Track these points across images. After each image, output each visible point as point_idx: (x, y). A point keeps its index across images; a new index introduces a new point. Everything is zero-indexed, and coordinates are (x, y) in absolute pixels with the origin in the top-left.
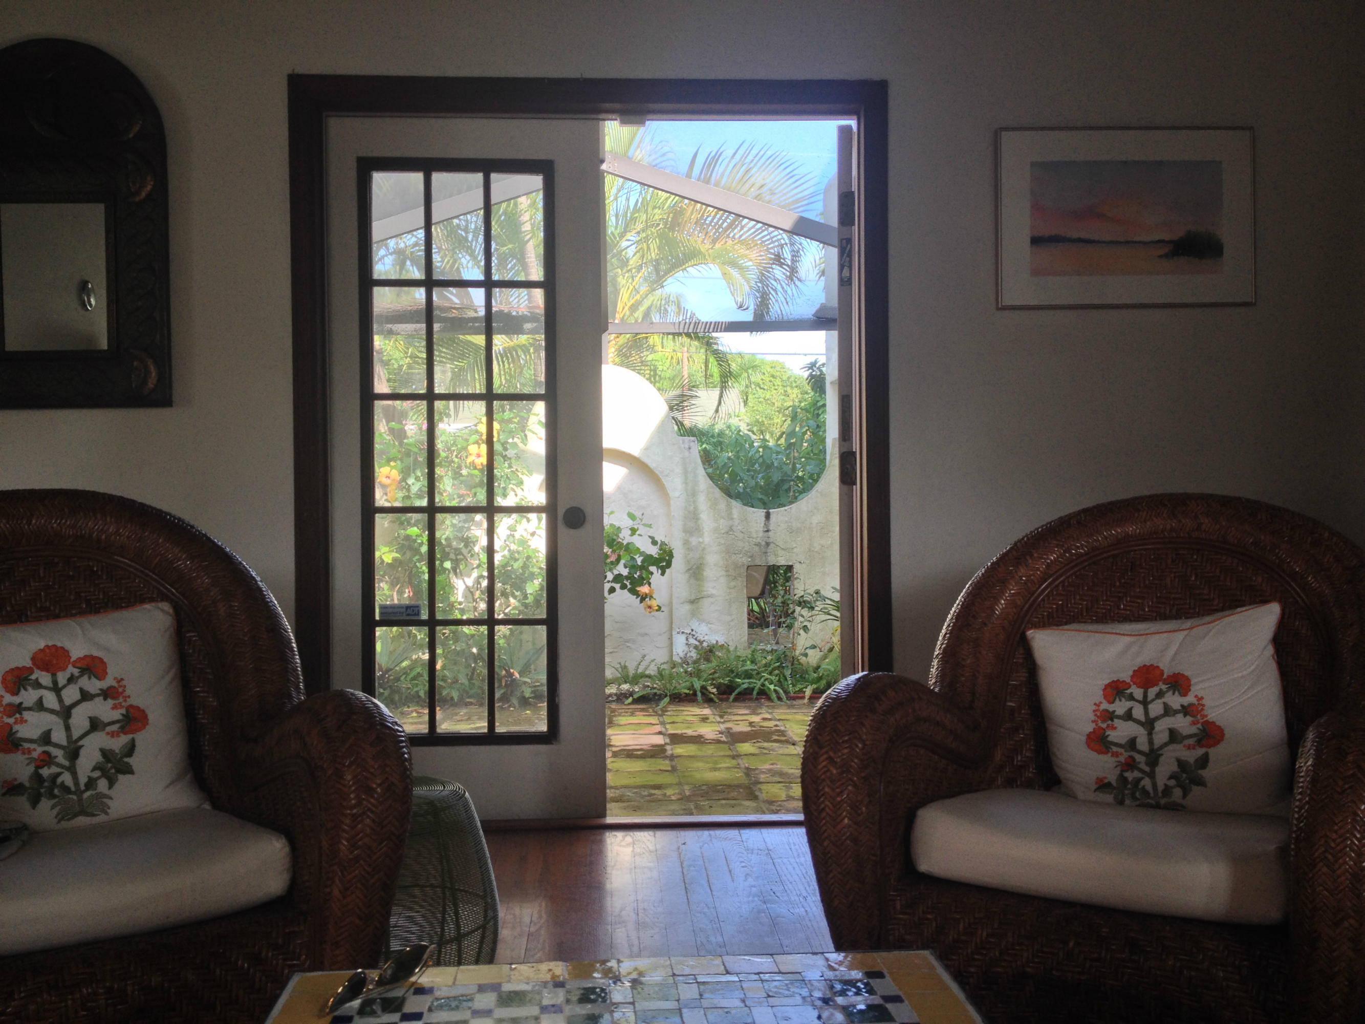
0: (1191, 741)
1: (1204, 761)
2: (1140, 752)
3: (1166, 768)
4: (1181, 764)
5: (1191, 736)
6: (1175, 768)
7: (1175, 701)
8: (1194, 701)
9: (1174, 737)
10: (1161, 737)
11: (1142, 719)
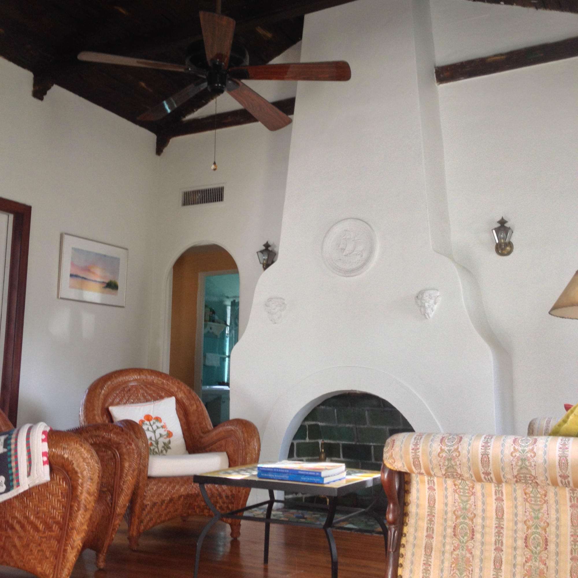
0: (165, 436)
1: (169, 442)
2: (154, 441)
3: (161, 445)
4: (164, 443)
5: (165, 435)
6: (163, 445)
7: (159, 425)
8: (164, 424)
9: (161, 435)
10: (158, 436)
11: (152, 430)
